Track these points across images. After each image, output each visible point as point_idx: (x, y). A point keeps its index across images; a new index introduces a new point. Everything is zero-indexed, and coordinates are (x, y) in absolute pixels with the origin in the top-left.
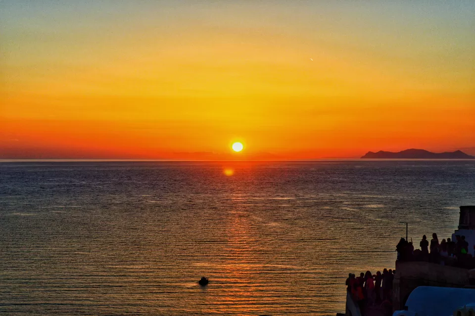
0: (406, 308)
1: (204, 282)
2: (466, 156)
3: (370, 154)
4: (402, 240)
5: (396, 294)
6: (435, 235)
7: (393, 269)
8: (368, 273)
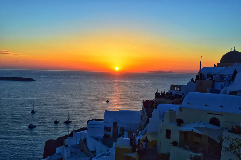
0: (157, 109)
1: (108, 102)
2: (173, 73)
3: (149, 72)
4: (156, 93)
5: (154, 105)
6: (164, 92)
7: (154, 99)
8: (148, 100)
